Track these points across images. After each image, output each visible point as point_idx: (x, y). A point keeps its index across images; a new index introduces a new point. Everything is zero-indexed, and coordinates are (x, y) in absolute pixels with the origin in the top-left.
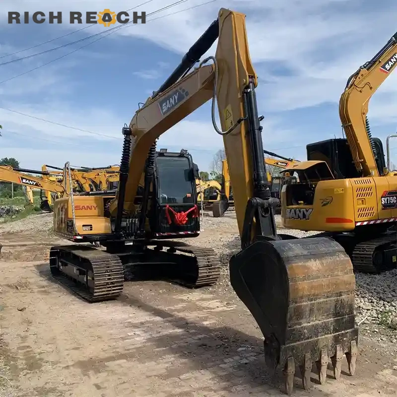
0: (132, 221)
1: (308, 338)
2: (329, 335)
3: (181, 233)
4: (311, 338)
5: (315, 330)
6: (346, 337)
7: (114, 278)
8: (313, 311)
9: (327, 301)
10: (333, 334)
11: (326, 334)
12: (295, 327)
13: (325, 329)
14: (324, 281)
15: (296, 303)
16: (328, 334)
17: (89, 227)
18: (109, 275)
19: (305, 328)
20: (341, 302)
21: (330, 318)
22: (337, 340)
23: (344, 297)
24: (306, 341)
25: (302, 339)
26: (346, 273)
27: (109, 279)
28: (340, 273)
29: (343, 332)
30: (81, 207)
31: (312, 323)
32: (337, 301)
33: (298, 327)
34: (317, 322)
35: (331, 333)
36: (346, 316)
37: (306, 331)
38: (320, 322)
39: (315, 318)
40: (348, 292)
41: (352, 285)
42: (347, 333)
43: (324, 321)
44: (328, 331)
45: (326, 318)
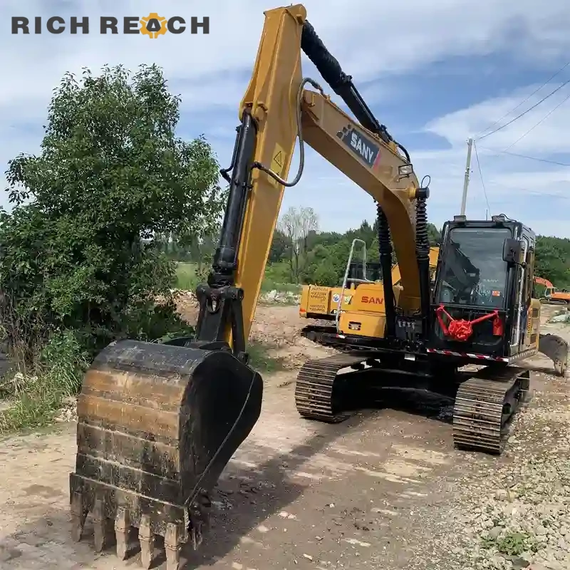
0: (406, 324)
1: (104, 480)
2: (135, 493)
3: (469, 355)
4: (109, 482)
5: (114, 475)
6: (162, 511)
7: (318, 392)
9: (130, 439)
10: (140, 495)
11: (130, 488)
12: (87, 455)
13: (130, 480)
14: (125, 407)
15: (87, 422)
16: (133, 489)
17: (357, 326)
18: (314, 387)
19: (100, 463)
20: (154, 450)
21: (139, 468)
22: (145, 507)
23: (158, 444)
24: (100, 483)
25: (96, 478)
26: (166, 408)
27: (313, 392)
28: (155, 404)
29: (157, 500)
30: (369, 300)
31: (110, 461)
32: (147, 444)
33: (91, 457)
34: (117, 463)
35: (137, 492)
36: (165, 478)
37: (101, 468)
38: (122, 466)
39: (114, 457)
40: (166, 440)
41: (170, 430)
42: (164, 505)
43: (128, 467)
44: (133, 486)
45: (131, 465)
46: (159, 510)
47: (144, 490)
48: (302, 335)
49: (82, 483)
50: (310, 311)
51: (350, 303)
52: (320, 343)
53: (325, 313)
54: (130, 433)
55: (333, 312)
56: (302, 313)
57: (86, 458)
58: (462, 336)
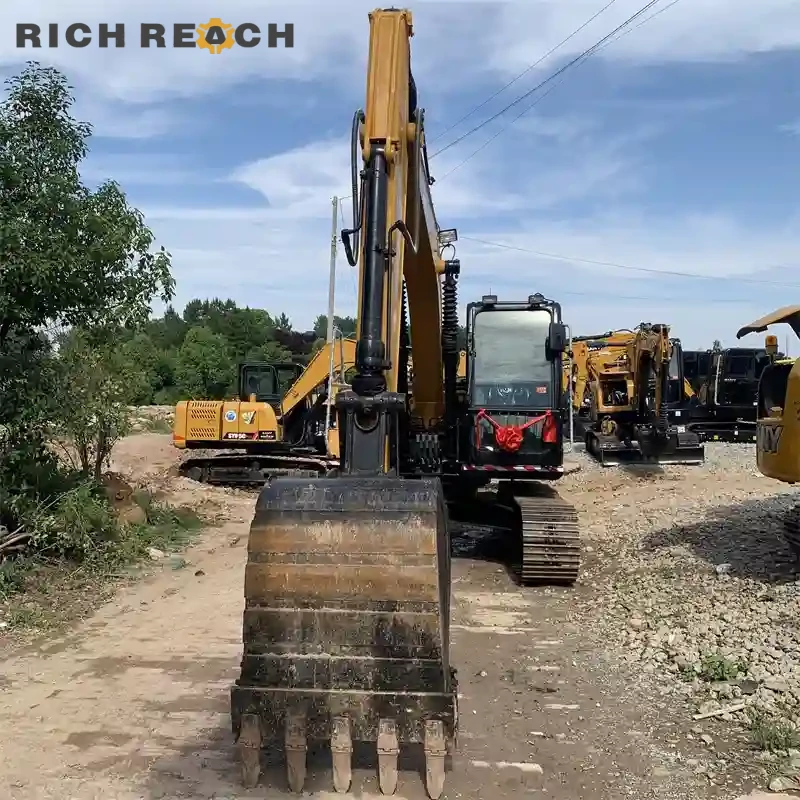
0: (427, 438)
1: (300, 685)
2: (362, 692)
4: (310, 685)
5: (321, 673)
6: (414, 707)
8: (312, 630)
9: (350, 615)
10: (372, 692)
11: (351, 687)
12: (264, 655)
13: (350, 675)
14: (340, 570)
15: (264, 605)
16: (358, 688)
19: (291, 662)
20: (395, 625)
21: (365, 654)
22: (381, 708)
23: (402, 614)
24: (294, 690)
25: (286, 684)
26: (412, 562)
28: (392, 559)
29: (404, 693)
31: (310, 656)
32: (381, 620)
33: (273, 656)
34: (325, 656)
35: (366, 689)
37: (293, 668)
38: (333, 658)
39: (319, 646)
40: (416, 605)
41: (425, 591)
42: (416, 698)
43: (347, 657)
44: (359, 683)
45: (351, 653)
46: (409, 707)
47: (379, 684)
48: (180, 474)
49: (257, 697)
50: (190, 438)
51: (252, 422)
52: (210, 483)
53: (216, 438)
54: (350, 606)
55: (226, 437)
56: (177, 442)
57: (262, 659)
58: (514, 445)
